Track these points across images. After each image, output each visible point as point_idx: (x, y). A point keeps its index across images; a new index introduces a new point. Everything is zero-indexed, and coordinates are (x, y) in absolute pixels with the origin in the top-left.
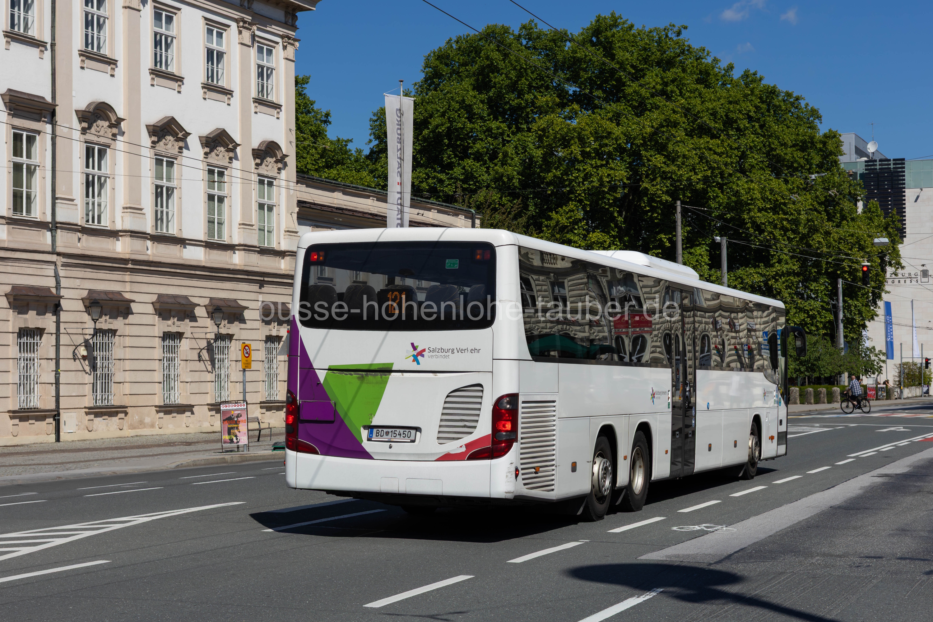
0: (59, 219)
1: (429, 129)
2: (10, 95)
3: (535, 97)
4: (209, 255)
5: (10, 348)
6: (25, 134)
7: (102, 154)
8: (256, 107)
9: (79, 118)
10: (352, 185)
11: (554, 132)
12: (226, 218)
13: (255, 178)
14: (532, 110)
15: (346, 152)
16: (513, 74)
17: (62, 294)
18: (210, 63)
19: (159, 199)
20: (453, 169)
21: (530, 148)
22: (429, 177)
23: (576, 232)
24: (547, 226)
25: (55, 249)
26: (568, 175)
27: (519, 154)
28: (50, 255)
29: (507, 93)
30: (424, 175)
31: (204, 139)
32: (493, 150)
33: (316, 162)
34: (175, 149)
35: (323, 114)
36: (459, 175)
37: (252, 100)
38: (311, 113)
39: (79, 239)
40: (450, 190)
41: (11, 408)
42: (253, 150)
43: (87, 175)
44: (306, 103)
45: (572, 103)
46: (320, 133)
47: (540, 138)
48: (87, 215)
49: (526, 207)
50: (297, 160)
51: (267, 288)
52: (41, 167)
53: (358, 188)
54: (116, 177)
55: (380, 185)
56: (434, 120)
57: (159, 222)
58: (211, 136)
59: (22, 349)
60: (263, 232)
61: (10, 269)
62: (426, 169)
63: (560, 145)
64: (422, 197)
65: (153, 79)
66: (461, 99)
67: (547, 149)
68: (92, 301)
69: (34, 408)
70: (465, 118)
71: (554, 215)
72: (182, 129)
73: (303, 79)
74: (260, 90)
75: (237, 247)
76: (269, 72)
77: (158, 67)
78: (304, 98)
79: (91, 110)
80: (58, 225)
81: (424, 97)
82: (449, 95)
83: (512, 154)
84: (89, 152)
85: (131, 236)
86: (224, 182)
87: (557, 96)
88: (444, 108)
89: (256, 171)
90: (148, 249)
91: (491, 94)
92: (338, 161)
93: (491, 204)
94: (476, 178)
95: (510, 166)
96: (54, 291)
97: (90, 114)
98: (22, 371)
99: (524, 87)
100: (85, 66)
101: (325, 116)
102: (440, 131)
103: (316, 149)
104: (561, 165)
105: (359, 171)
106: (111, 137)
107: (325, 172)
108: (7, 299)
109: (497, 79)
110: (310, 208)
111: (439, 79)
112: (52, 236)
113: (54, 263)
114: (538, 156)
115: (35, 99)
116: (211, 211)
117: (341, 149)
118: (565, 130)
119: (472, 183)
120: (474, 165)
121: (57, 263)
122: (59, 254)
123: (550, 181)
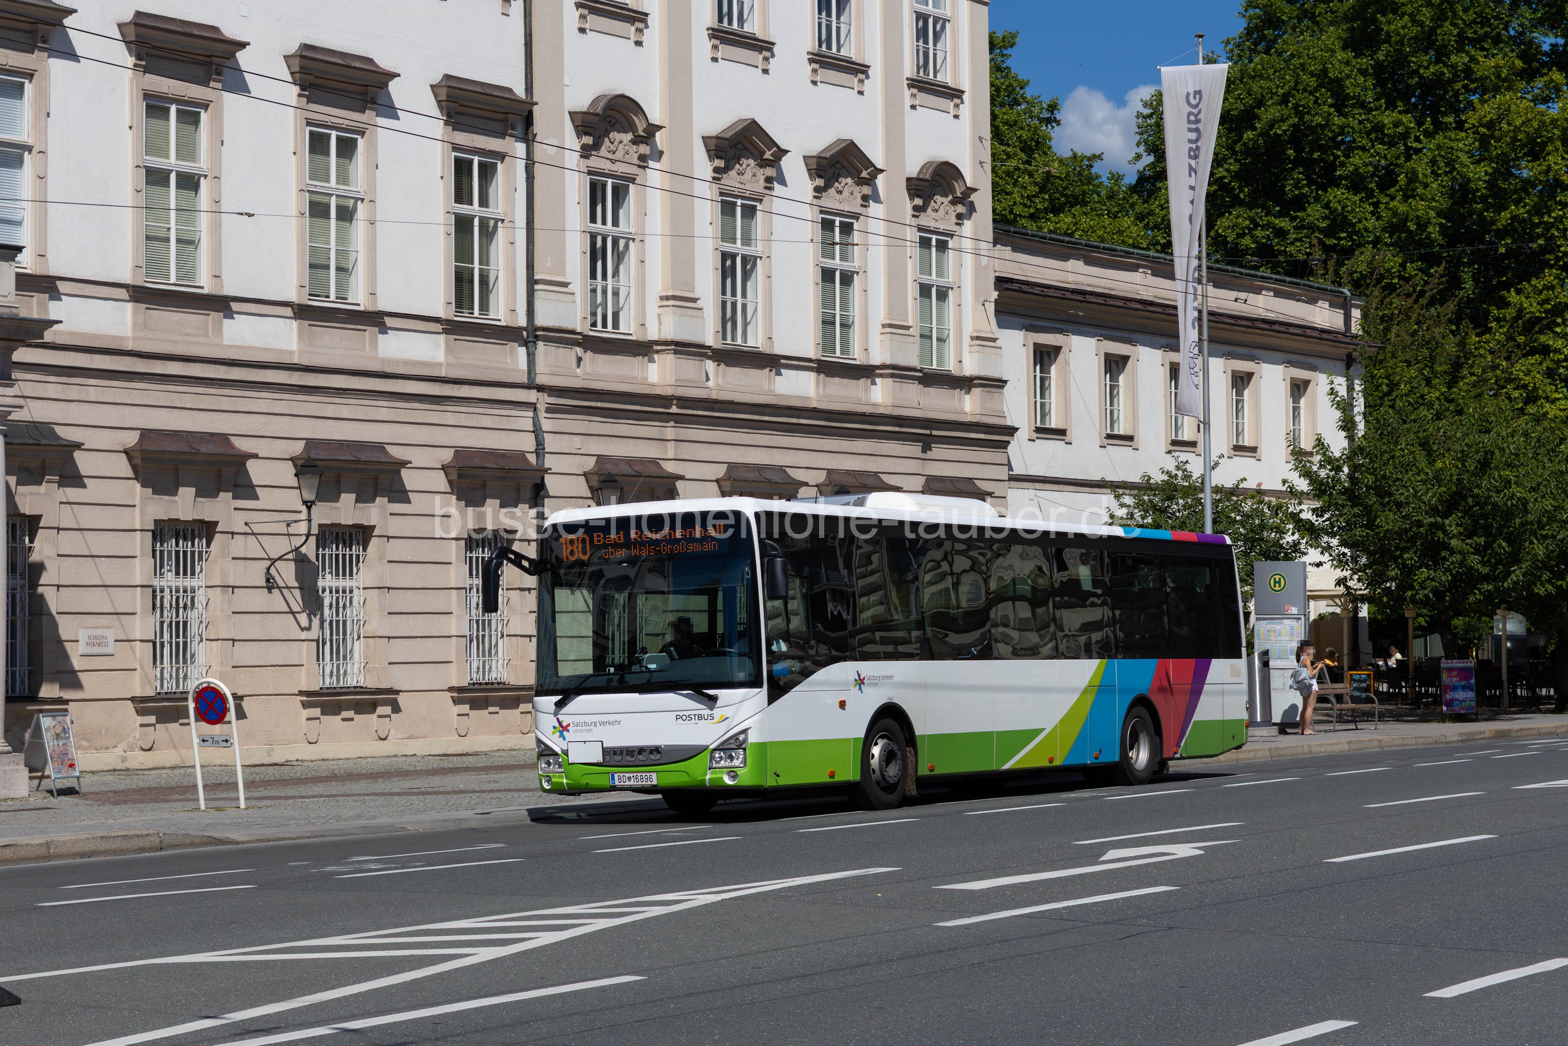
0: (540, 321)
1: (1255, 129)
2: (449, 87)
3: (1473, 59)
4: (824, 387)
5: (452, 568)
6: (476, 160)
7: (620, 194)
8: (913, 95)
9: (576, 127)
10: (1102, 245)
11: (1512, 128)
12: (857, 313)
13: (912, 235)
14: (1465, 87)
15: (1090, 179)
16: (1426, 15)
17: (546, 466)
18: (824, 14)
19: (729, 281)
20: (1305, 210)
21: (1461, 164)
22: (1256, 225)
23: (1558, 330)
24: (1498, 320)
25: (534, 379)
26: (1542, 215)
27: (1440, 175)
28: (526, 391)
29: (1414, 53)
30: (1247, 222)
31: (814, 160)
32: (1386, 168)
33: (1031, 201)
34: (757, 182)
35: (1045, 105)
36: (1318, 219)
37: (906, 82)
38: (1020, 105)
39: (579, 360)
40: (1300, 251)
41: (455, 683)
42: (908, 180)
43: (593, 237)
44: (1010, 85)
45: (1550, 70)
46: (1038, 143)
47: (1484, 141)
48: (594, 314)
49: (1455, 283)
50: (993, 197)
51: (937, 451)
52: (506, 222)
53: (1115, 250)
54: (647, 239)
55: (1158, 243)
56: (1266, 110)
57: (729, 325)
58: (828, 155)
59: (474, 572)
60: (927, 341)
61: (450, 419)
62: (1251, 210)
63: (1525, 155)
64: (1241, 266)
65: (715, 47)
66: (1321, 67)
67: (1497, 163)
68: (603, 478)
69: (498, 683)
70: (1330, 106)
71: (1513, 297)
72: (771, 143)
73: (1004, 38)
74: (921, 62)
75: (877, 371)
76: (938, 27)
77: (725, 24)
78: (1006, 77)
79: (599, 111)
80: (538, 333)
81: (1246, 65)
82: (1296, 61)
83: (1426, 176)
84: (596, 193)
85: (676, 352)
86: (853, 245)
87: (1518, 57)
88: (1287, 87)
89: (914, 222)
90: (708, 379)
91: (1381, 56)
92: (1075, 197)
93: (1382, 277)
94: (1353, 225)
95: (1422, 200)
96: (532, 458)
97: (598, 118)
98: (474, 612)
99: (1450, 41)
100: (587, 26)
101: (1048, 110)
102: (1279, 132)
103: (1031, 175)
104: (1528, 194)
105: (1115, 217)
106: (636, 161)
107: (1049, 220)
108: (447, 475)
109: (1394, 25)
110: (1021, 291)
111: (1275, 29)
112: (528, 355)
113: (533, 406)
114: (1479, 179)
115: (495, 94)
116: (827, 301)
117: (1080, 174)
118: (1535, 124)
119: (1344, 235)
120: (1347, 199)
121: (538, 405)
122: (541, 388)
123: (1505, 227)
